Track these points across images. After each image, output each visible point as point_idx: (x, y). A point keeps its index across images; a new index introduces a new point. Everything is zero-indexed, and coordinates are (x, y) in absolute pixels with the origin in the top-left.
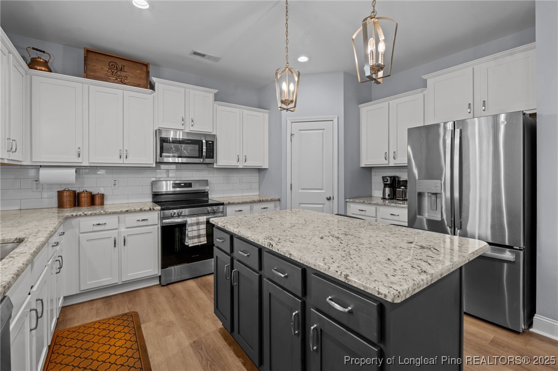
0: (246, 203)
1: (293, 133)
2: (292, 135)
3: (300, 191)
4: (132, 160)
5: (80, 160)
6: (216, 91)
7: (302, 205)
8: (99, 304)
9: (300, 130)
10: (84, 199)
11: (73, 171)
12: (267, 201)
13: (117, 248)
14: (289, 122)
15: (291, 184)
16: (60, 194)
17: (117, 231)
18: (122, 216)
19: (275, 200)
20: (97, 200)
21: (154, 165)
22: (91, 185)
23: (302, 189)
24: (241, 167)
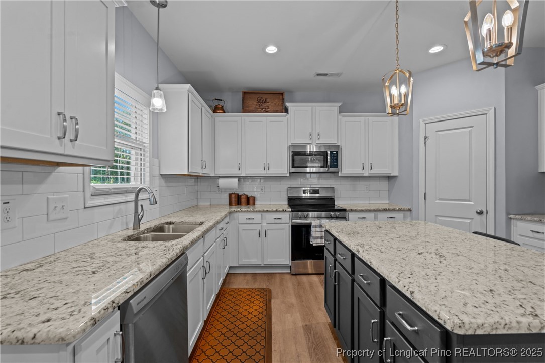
0: (370, 211)
1: (427, 135)
2: (426, 138)
3: (437, 201)
4: (273, 171)
5: (240, 172)
6: (340, 104)
7: (440, 218)
8: (249, 277)
9: (437, 131)
10: (243, 200)
11: (236, 180)
12: (394, 210)
13: (260, 239)
14: (422, 124)
15: (425, 194)
16: (230, 195)
17: (260, 225)
18: (264, 214)
19: (404, 210)
20: (251, 201)
21: (288, 175)
22: (248, 190)
23: (440, 199)
24: (366, 174)
